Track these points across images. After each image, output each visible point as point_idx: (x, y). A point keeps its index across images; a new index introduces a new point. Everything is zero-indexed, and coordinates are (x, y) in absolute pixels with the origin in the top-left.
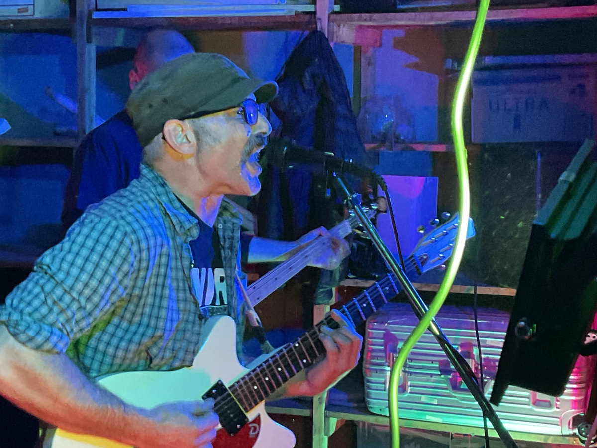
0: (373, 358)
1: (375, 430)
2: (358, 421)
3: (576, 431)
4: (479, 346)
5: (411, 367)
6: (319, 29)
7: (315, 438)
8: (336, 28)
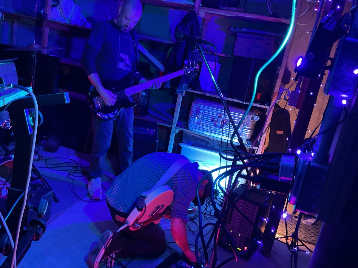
0: (192, 113)
1: (188, 135)
2: (184, 131)
3: (246, 143)
4: (224, 115)
5: (203, 118)
6: (195, 10)
7: (171, 134)
8: (200, 11)
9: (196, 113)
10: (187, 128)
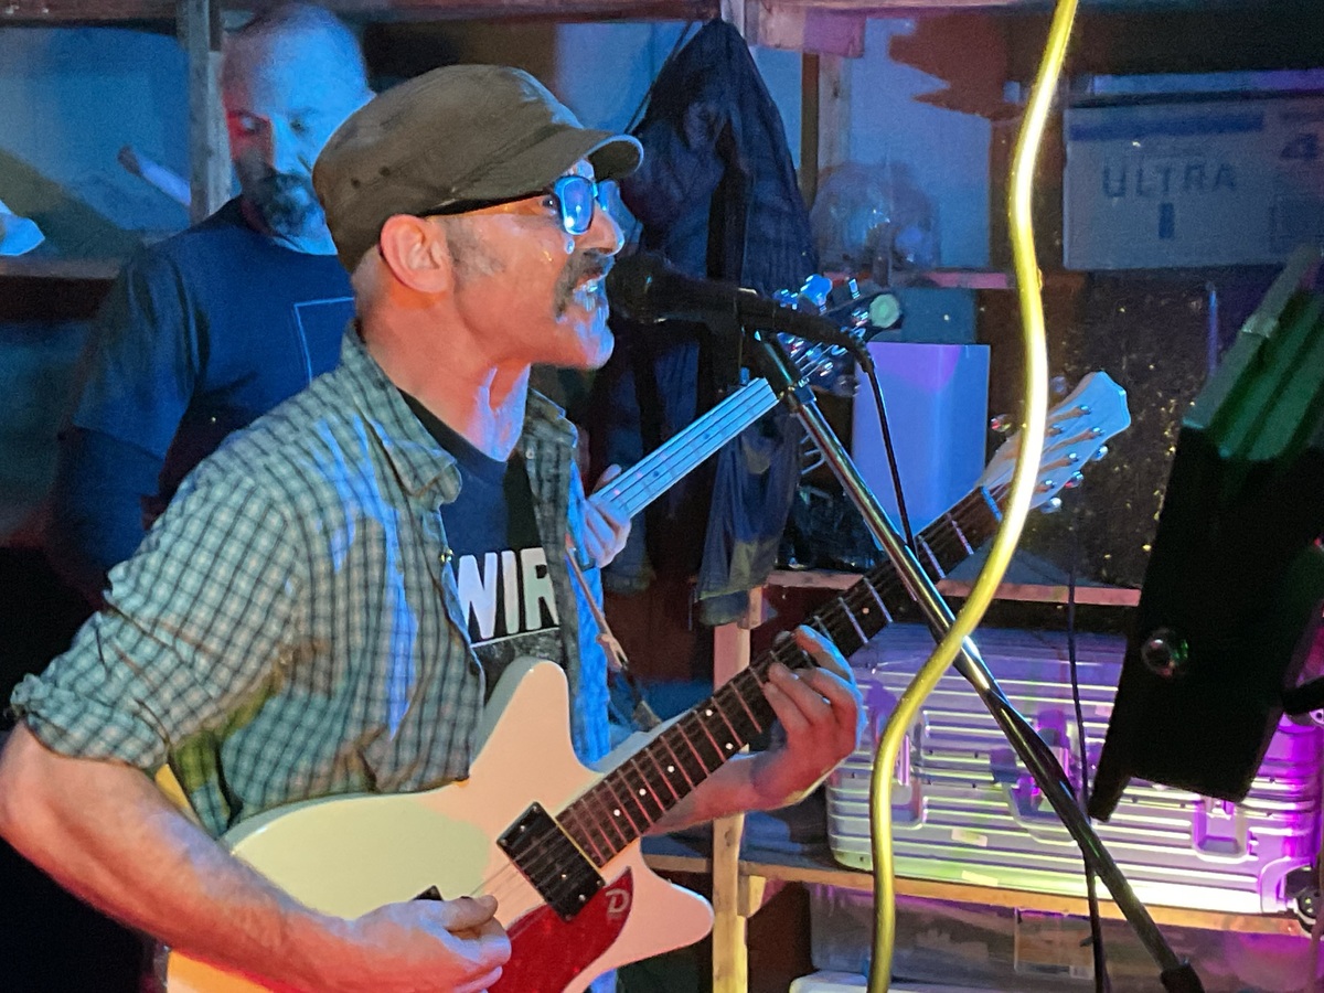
2: (812, 885)
3: (1294, 905)
4: (1080, 720)
5: (930, 765)
6: (724, 17)
8: (762, 16)
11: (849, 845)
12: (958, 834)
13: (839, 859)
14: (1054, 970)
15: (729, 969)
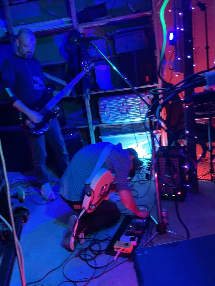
0: (101, 110)
1: (104, 128)
2: (100, 126)
5: (111, 111)
8: (79, 28)
9: (103, 109)
10: (101, 123)
11: (103, 121)
12: (115, 118)
13: (102, 123)
14: (126, 131)
15: (92, 137)
